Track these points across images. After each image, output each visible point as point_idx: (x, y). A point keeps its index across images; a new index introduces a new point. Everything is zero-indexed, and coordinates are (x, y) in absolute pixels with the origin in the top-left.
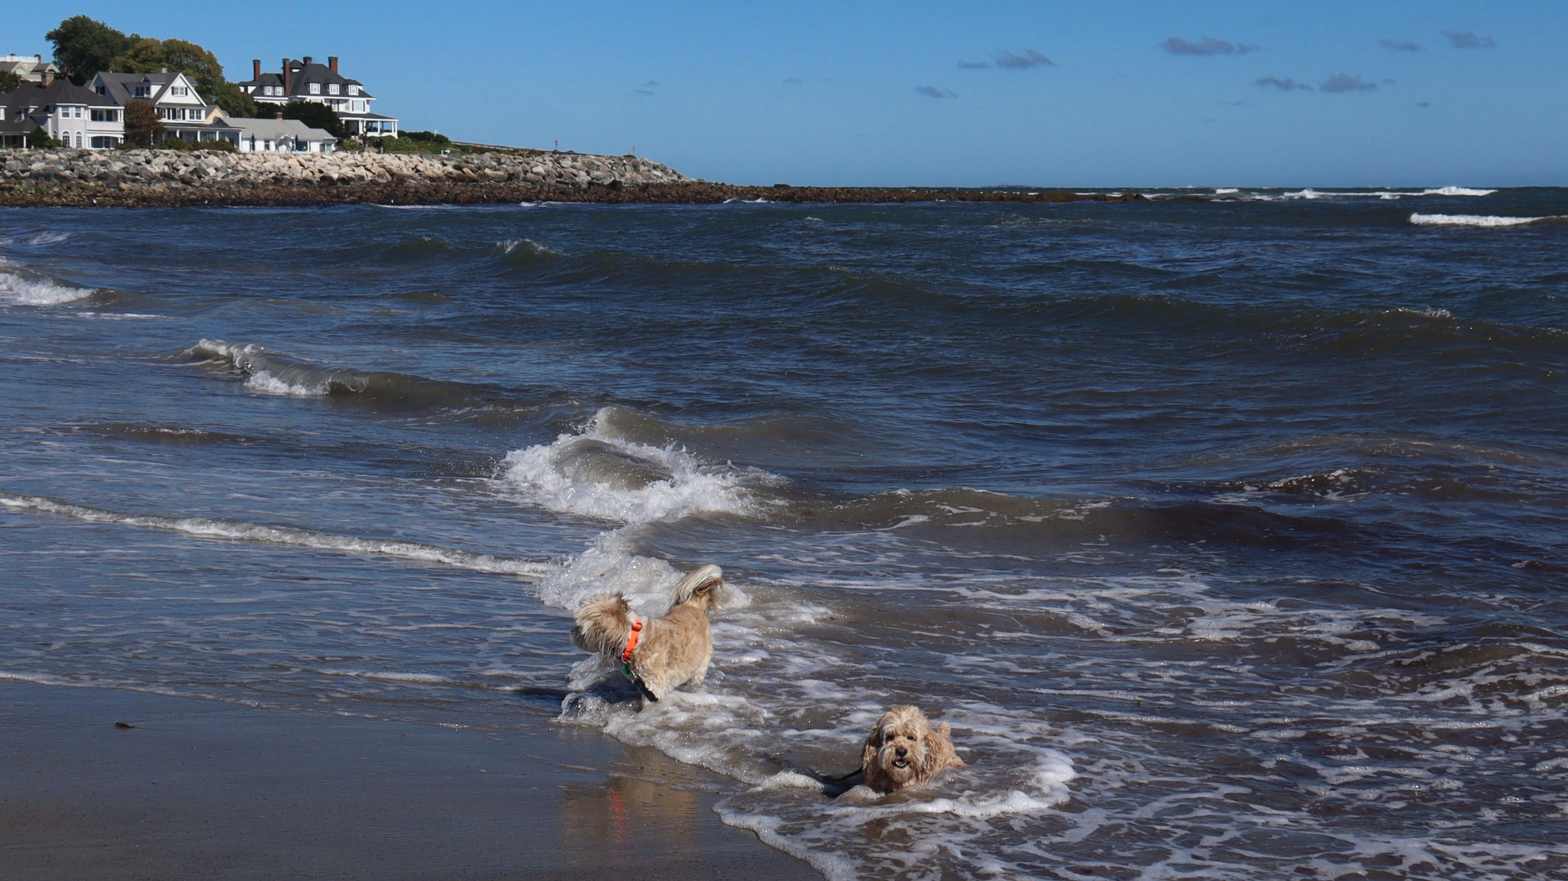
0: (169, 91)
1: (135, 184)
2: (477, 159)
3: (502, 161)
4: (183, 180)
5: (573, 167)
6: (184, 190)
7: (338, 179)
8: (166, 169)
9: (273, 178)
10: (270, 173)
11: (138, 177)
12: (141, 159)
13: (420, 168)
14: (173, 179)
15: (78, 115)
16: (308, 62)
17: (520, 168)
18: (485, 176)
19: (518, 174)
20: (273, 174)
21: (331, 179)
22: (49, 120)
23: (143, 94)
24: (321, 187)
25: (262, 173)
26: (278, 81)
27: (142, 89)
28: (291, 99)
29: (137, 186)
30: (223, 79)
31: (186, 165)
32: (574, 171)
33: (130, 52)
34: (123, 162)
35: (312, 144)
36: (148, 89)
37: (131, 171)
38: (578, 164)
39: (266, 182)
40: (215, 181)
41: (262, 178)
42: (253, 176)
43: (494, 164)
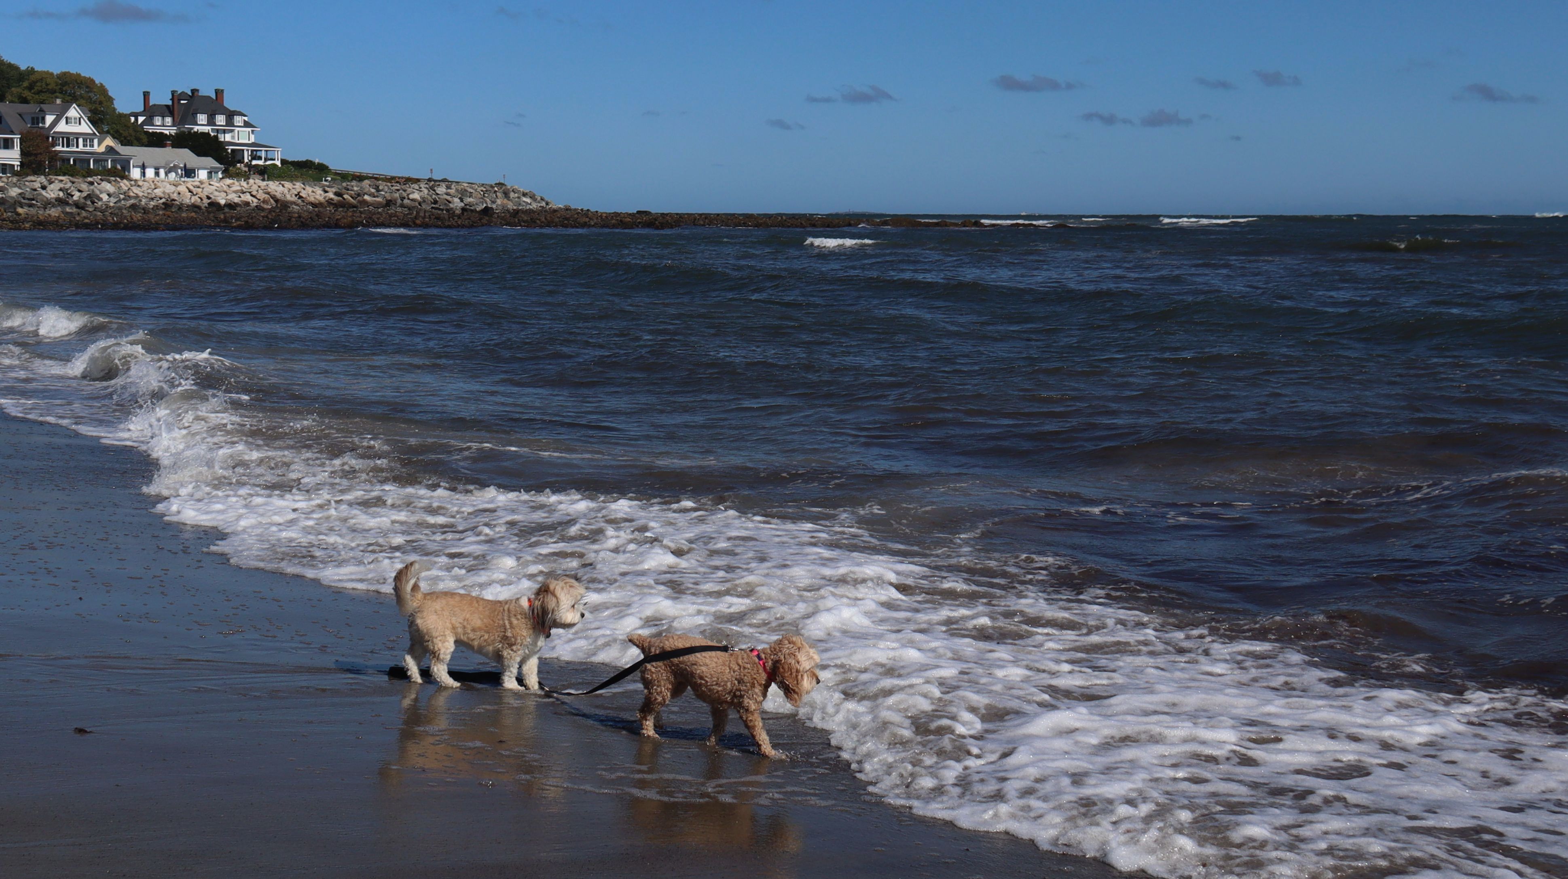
0: (63, 121)
1: (31, 209)
2: (357, 186)
3: (381, 188)
4: (77, 205)
5: (447, 194)
6: (79, 214)
7: (225, 205)
8: (61, 194)
9: (163, 203)
10: (161, 198)
11: (34, 202)
12: (37, 185)
13: (303, 194)
14: (67, 204)
16: (196, 93)
17: (397, 195)
18: (365, 202)
19: (396, 200)
20: (163, 200)
21: (219, 204)
23: (38, 124)
24: (209, 213)
25: (152, 199)
26: (167, 112)
27: (38, 118)
28: (179, 129)
29: (33, 211)
30: (114, 109)
31: (80, 191)
32: (448, 198)
33: (26, 84)
34: (20, 188)
35: (200, 171)
36: (43, 119)
37: (27, 196)
38: (452, 191)
39: (156, 207)
40: (107, 206)
41: (152, 203)
42: (144, 201)
43: (373, 191)
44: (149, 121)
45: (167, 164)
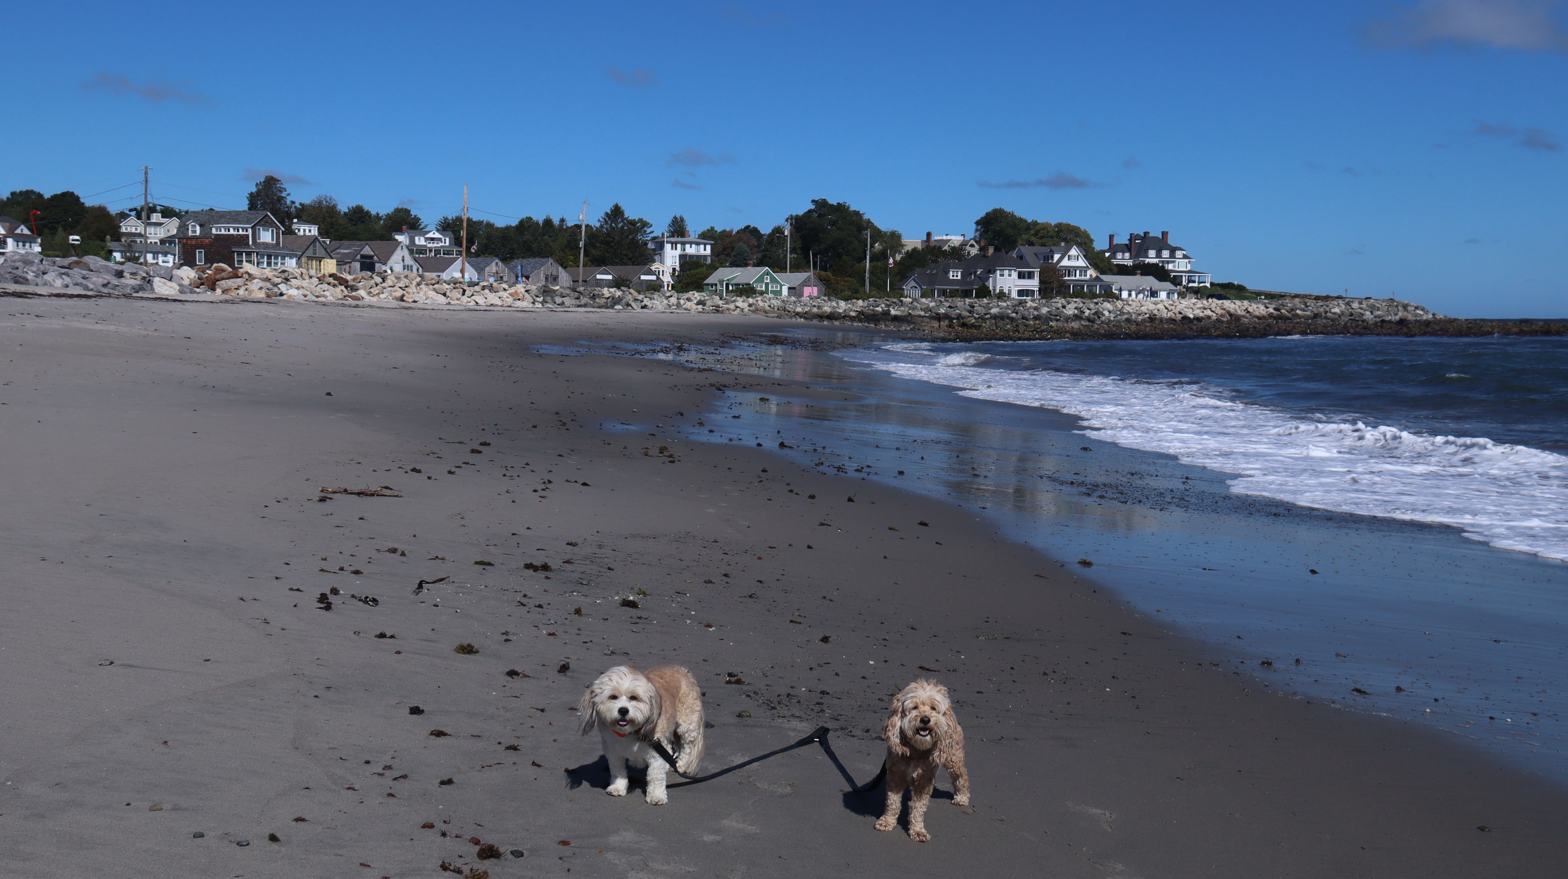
0: (1067, 258)
1: (1059, 323)
2: (1291, 303)
3: (1308, 304)
4: (1088, 319)
5: (1361, 308)
6: (1092, 326)
7: (1194, 318)
8: (1076, 311)
9: (1148, 318)
10: (1146, 314)
11: (1058, 318)
12: (1060, 305)
13: (1250, 309)
14: (1082, 318)
15: (1010, 275)
16: (1147, 235)
17: (1322, 310)
18: (1297, 316)
19: (1321, 314)
20: (1147, 315)
21: (1189, 318)
22: (991, 279)
23: (1048, 260)
24: (1183, 324)
25: (1140, 314)
26: (1126, 250)
27: (1048, 257)
28: (1134, 261)
29: (1060, 324)
30: (1094, 248)
31: (1089, 309)
32: (1362, 311)
33: (1032, 232)
34: (1048, 307)
35: (1161, 293)
36: (1052, 257)
37: (1053, 313)
38: (1364, 306)
39: (1143, 320)
40: (1109, 320)
41: (1140, 318)
42: (1134, 316)
43: (1303, 306)
44: (1113, 256)
45: (1138, 287)
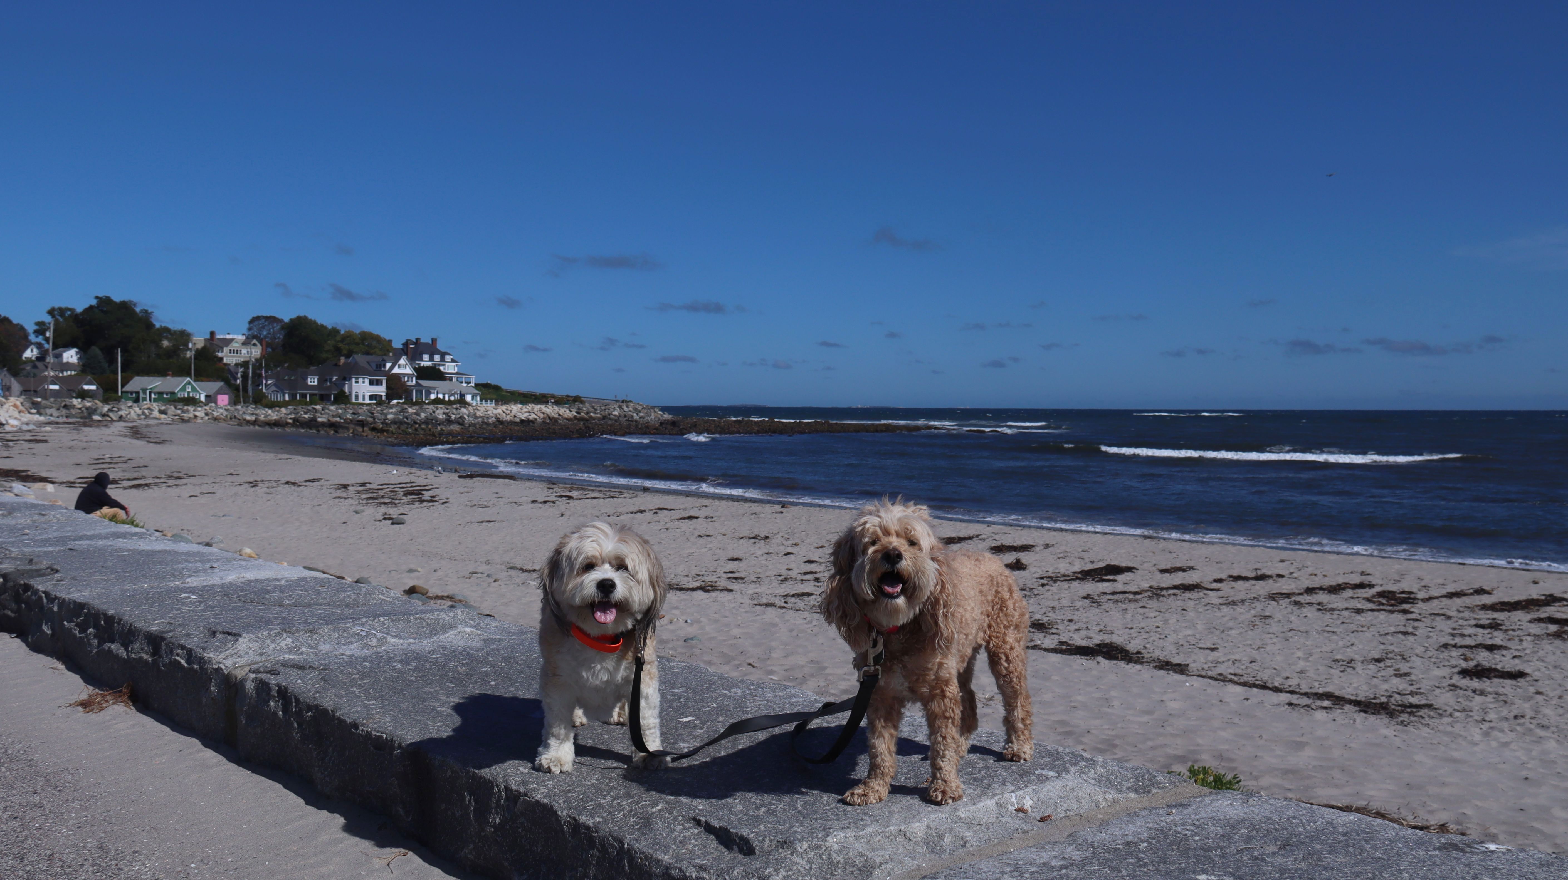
0: (397, 366)
3: (597, 408)
5: (629, 411)
8: (445, 416)
10: (492, 417)
12: (431, 411)
13: (561, 413)
15: (364, 382)
17: (606, 413)
18: (591, 417)
19: (606, 416)
20: (494, 419)
22: (347, 385)
23: (381, 368)
25: (489, 417)
27: (380, 365)
31: (453, 414)
32: (631, 413)
34: (424, 413)
36: (385, 366)
38: (631, 409)
42: (485, 419)
43: (593, 409)
45: (450, 391)
